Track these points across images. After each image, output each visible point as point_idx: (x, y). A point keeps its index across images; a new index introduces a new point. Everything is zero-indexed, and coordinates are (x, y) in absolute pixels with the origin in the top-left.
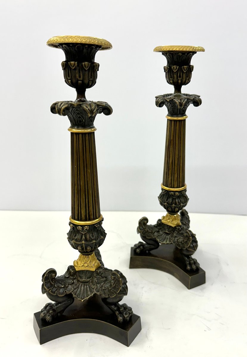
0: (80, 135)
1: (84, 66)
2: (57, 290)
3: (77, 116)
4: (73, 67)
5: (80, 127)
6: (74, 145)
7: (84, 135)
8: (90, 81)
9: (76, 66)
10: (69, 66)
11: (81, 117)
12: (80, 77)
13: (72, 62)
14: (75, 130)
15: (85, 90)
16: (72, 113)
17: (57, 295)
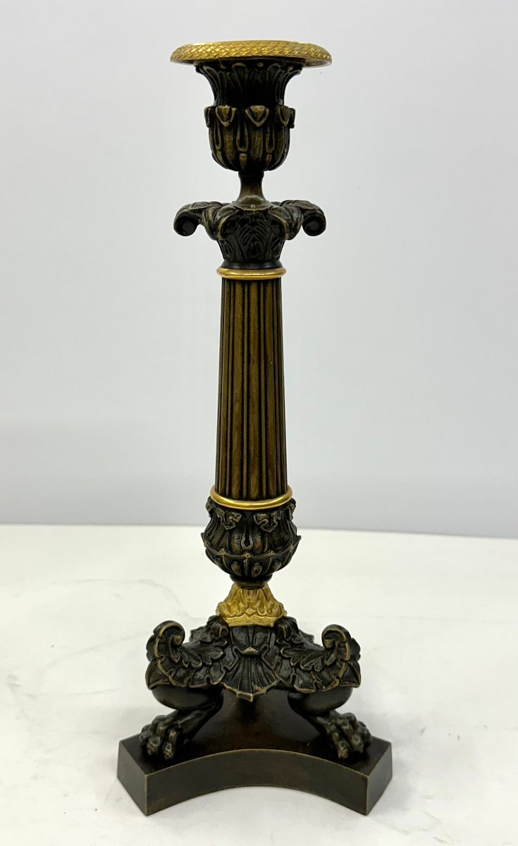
2: (188, 674)
14: (235, 274)
15: (262, 175)
17: (188, 687)
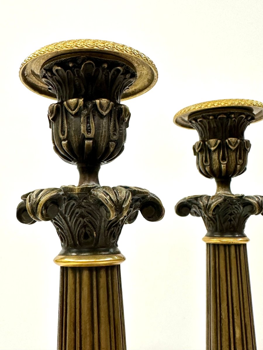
0: (85, 275)
1: (98, 106)
3: (78, 222)
4: (74, 110)
5: (85, 252)
6: (68, 301)
7: (94, 273)
8: (111, 141)
9: (80, 107)
10: (65, 108)
11: (90, 225)
12: (89, 131)
13: (73, 101)
16: (66, 216)
